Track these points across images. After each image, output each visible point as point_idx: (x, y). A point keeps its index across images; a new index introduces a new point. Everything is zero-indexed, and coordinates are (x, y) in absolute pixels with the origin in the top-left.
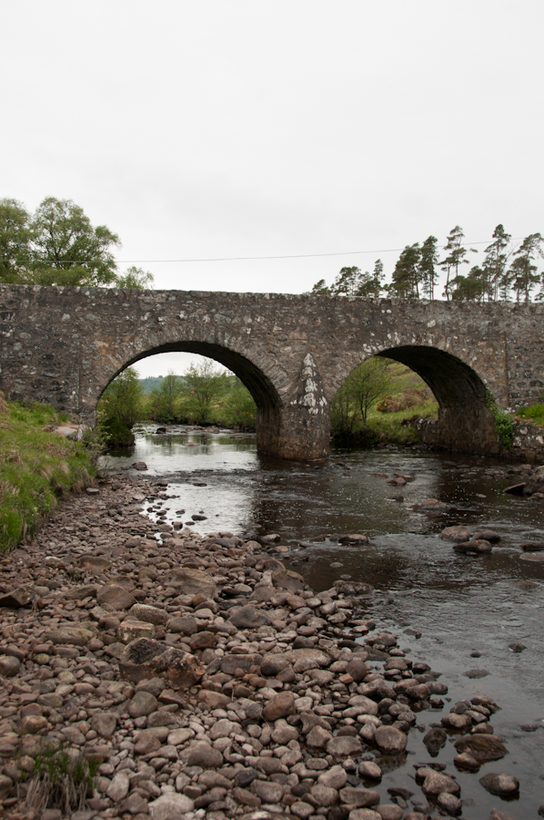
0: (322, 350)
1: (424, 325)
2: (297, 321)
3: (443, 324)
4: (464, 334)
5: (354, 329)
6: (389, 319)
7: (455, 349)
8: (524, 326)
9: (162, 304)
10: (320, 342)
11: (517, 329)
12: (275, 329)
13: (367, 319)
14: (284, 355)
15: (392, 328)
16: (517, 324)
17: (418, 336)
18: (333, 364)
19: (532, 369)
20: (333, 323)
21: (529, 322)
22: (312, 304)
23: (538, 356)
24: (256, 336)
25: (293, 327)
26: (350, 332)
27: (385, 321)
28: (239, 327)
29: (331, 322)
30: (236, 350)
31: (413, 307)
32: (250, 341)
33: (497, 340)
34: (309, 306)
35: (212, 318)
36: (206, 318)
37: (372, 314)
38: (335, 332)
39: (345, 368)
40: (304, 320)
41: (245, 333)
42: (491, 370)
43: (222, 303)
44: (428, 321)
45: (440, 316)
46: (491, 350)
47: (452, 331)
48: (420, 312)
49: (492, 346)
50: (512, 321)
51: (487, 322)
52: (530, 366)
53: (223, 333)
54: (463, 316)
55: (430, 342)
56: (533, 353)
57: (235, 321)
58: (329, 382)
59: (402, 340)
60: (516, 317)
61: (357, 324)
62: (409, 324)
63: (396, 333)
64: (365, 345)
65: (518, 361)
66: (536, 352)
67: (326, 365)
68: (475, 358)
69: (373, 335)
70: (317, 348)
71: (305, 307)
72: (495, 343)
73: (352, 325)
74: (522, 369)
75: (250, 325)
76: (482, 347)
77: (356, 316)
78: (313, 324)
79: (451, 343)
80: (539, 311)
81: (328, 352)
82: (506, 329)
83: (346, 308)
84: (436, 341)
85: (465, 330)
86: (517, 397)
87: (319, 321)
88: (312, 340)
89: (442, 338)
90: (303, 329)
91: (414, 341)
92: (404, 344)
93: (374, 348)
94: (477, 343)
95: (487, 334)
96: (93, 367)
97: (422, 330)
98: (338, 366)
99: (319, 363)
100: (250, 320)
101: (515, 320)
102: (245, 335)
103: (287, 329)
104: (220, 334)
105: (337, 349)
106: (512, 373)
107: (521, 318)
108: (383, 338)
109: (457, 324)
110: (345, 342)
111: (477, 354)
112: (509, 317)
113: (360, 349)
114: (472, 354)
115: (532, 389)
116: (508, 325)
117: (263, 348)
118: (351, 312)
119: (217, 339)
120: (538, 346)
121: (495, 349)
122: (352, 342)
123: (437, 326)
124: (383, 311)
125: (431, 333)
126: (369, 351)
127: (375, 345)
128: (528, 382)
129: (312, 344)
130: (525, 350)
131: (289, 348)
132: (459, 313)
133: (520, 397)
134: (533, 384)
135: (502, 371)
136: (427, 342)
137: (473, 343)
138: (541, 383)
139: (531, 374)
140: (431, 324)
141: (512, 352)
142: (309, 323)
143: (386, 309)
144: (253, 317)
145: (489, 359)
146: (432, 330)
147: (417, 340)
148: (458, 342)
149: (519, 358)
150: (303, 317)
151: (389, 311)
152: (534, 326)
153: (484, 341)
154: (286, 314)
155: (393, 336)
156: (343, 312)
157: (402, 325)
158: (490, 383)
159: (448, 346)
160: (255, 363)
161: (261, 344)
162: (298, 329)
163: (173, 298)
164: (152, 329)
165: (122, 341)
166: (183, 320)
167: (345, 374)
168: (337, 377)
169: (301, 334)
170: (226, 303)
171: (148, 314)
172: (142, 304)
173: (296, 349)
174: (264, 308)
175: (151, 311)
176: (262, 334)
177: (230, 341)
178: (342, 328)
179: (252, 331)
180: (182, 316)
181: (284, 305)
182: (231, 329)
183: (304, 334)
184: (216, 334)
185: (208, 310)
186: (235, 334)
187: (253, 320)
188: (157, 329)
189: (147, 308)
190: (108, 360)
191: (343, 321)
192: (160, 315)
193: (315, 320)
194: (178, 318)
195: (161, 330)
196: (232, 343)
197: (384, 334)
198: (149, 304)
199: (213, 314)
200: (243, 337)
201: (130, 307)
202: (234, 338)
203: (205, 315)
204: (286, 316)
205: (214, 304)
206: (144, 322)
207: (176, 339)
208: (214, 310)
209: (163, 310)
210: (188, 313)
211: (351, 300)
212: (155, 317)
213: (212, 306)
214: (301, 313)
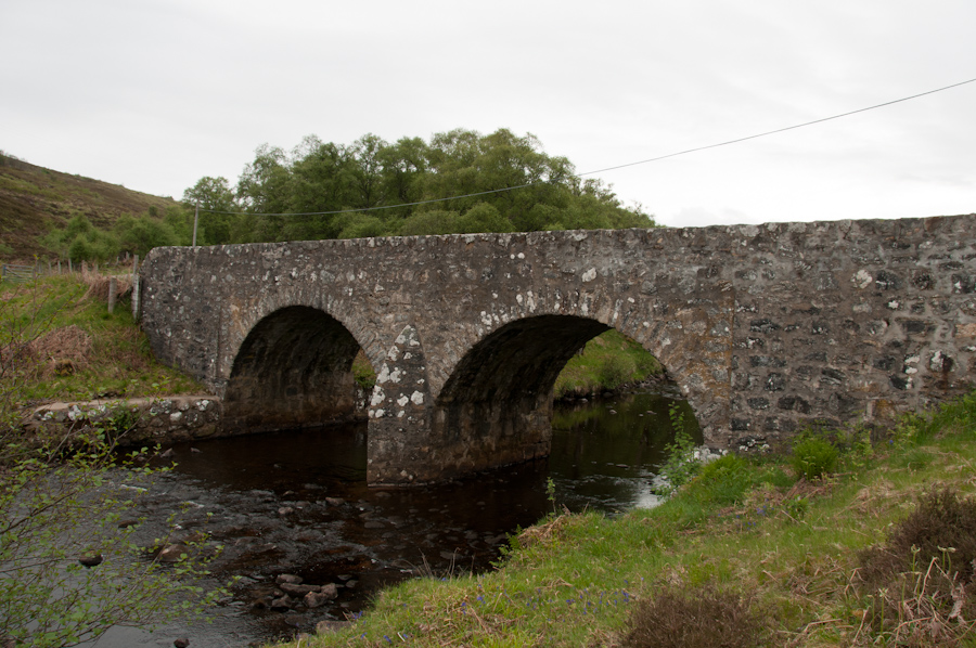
0: (428, 321)
1: (576, 277)
2: (401, 277)
3: (611, 275)
4: (649, 293)
5: (470, 288)
6: (521, 268)
7: (629, 322)
8: (777, 276)
9: (279, 259)
10: (426, 307)
11: (760, 281)
12: (377, 288)
13: (488, 270)
14: (385, 325)
15: (524, 283)
16: (761, 271)
17: (565, 298)
18: (440, 342)
19: (786, 371)
20: (442, 279)
21: (787, 266)
22: (419, 251)
23: (805, 342)
24: (358, 299)
25: (395, 285)
26: (464, 291)
27: (515, 273)
28: (341, 288)
29: (441, 277)
30: (338, 318)
31: (559, 246)
32: (352, 305)
33: (714, 305)
34: (415, 253)
35: (318, 275)
36: (314, 276)
37: (496, 262)
38: (444, 292)
39: (456, 349)
40: (409, 275)
41: (347, 295)
42: (699, 367)
43: (327, 256)
44: (584, 270)
45: (605, 261)
46: (703, 325)
47: (626, 288)
48: (570, 254)
49: (704, 317)
50: (749, 265)
51: (696, 269)
52: (783, 364)
53: (327, 296)
54: (648, 258)
55: (585, 308)
56: (794, 335)
57: (339, 278)
58: (434, 369)
59: (540, 305)
60: (759, 255)
61: (475, 278)
62: (551, 277)
63: (530, 293)
64: (483, 313)
65: (757, 352)
66: (799, 333)
67: (432, 343)
68: (668, 342)
69: (496, 296)
70: (422, 316)
71: (410, 255)
72: (712, 312)
73: (467, 281)
74: (763, 370)
75: (352, 285)
76: (683, 320)
77: (473, 266)
78: (419, 280)
79: (622, 311)
80: (813, 241)
81: (435, 323)
82: (736, 282)
83: (460, 254)
84: (595, 306)
85: (651, 285)
86: (744, 429)
87: (426, 276)
88: (417, 304)
89: (606, 301)
90: (408, 288)
91: (557, 306)
92: (541, 312)
93: (496, 318)
94: (674, 312)
95: (696, 293)
96: (229, 335)
97: (572, 286)
98: (447, 345)
99: (423, 339)
100: (352, 278)
101: (757, 262)
102: (347, 298)
103: (390, 287)
104: (324, 296)
105: (446, 318)
106: (739, 377)
107: (769, 257)
108: (510, 301)
109: (635, 273)
110: (458, 308)
111: (673, 332)
112: (744, 257)
113: (476, 320)
114: (662, 332)
115: (784, 415)
116: (740, 275)
117: (364, 315)
118: (467, 259)
119: (321, 304)
120: (806, 320)
121: (711, 324)
122: (466, 307)
123: (599, 278)
124: (513, 256)
125: (590, 292)
126: (489, 322)
127: (498, 313)
128: (773, 398)
129: (417, 310)
130: (776, 327)
131: (391, 316)
132: (640, 253)
133: (752, 430)
134: (786, 404)
135: (721, 370)
136: (579, 308)
137: (665, 311)
138: (805, 403)
139: (782, 382)
140: (589, 275)
141: (744, 332)
142: (414, 280)
143: (517, 252)
144: (356, 273)
145: (696, 344)
146: (589, 287)
147: (562, 305)
148: (635, 308)
149: (760, 344)
150: (407, 271)
151: (521, 255)
152: (800, 274)
153: (688, 306)
154: (389, 267)
155: (525, 297)
156: (456, 261)
157: (541, 280)
158: (696, 393)
159: (616, 316)
160: (355, 335)
161: (362, 310)
162: (401, 288)
163: (288, 253)
164: (270, 290)
165: (249, 305)
166: (294, 279)
167: (455, 359)
168: (445, 361)
169: (404, 297)
170: (332, 255)
171: (268, 273)
172: (264, 261)
173: (399, 318)
174: (367, 260)
175: (271, 269)
176: (363, 296)
177: (332, 306)
178: (453, 285)
179: (354, 292)
180: (294, 274)
181: (388, 254)
182: (334, 290)
183: (408, 296)
184: (320, 295)
185: (315, 266)
186: (337, 296)
187: (356, 277)
188: (273, 291)
189: (267, 265)
190: (239, 326)
191: (456, 275)
192: (277, 274)
193: (423, 273)
194: (291, 275)
195: (276, 292)
196: (334, 308)
197: (512, 294)
198: (268, 260)
199: (319, 270)
200: (345, 300)
201: (256, 265)
202: (337, 301)
203: (312, 271)
204: (389, 269)
205: (320, 258)
206: (265, 282)
207: (287, 303)
208: (320, 265)
209: (279, 268)
210: (299, 270)
211: (468, 241)
212: (272, 276)
213: (319, 260)
214: (406, 264)
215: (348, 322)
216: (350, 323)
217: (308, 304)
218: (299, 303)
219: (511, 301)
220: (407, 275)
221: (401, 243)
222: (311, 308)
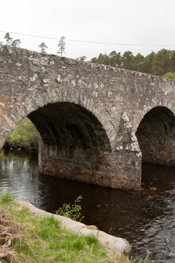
1: (164, 94)
2: (119, 88)
3: (170, 93)
5: (141, 95)
6: (153, 89)
7: (173, 108)
9: (45, 66)
10: (128, 103)
12: (109, 93)
13: (146, 89)
14: (112, 113)
15: (154, 95)
17: (162, 100)
20: (133, 90)
22: (125, 77)
24: (100, 98)
25: (117, 93)
26: (139, 97)
28: (91, 91)
30: (90, 110)
31: (161, 82)
32: (97, 102)
35: (77, 82)
36: (74, 82)
37: (147, 86)
38: (134, 97)
39: (137, 121)
41: (95, 96)
43: (82, 71)
44: (165, 91)
45: (169, 88)
47: (172, 98)
48: (163, 85)
53: (83, 96)
55: (166, 104)
57: (89, 86)
59: (157, 103)
61: (142, 91)
62: (159, 93)
63: (155, 98)
64: (144, 106)
69: (147, 99)
70: (127, 108)
71: (122, 78)
73: (140, 93)
75: (97, 90)
77: (142, 86)
81: (131, 111)
83: (138, 80)
87: (128, 89)
88: (125, 102)
89: (169, 101)
91: (161, 103)
92: (157, 105)
93: (148, 108)
97: (163, 96)
98: (135, 120)
100: (97, 86)
102: (95, 98)
103: (115, 93)
104: (81, 96)
105: (134, 108)
109: (174, 94)
110: (137, 104)
113: (142, 109)
118: (140, 83)
119: (80, 101)
122: (140, 104)
123: (168, 94)
124: (151, 84)
125: (166, 99)
126: (146, 109)
127: (148, 106)
129: (125, 105)
131: (114, 108)
140: (166, 93)
142: (124, 90)
144: (99, 84)
146: (166, 97)
148: (174, 104)
150: (121, 86)
151: (153, 84)
155: (154, 100)
156: (137, 84)
157: (157, 93)
159: (171, 106)
161: (102, 105)
162: (119, 94)
163: (53, 63)
164: (39, 90)
165: (16, 101)
166: (59, 83)
167: (137, 126)
168: (134, 127)
169: (120, 98)
170: (85, 71)
171: (36, 75)
172: (31, 65)
173: (118, 109)
174: (103, 77)
175: (38, 73)
176: (103, 97)
177: (87, 102)
178: (136, 94)
179: (98, 94)
180: (59, 79)
181: (113, 76)
182: (87, 93)
183: (122, 98)
184: (79, 96)
185: (75, 76)
186: (89, 97)
187: (99, 86)
188: (42, 90)
189: (35, 69)
190: (4, 121)
191: (137, 90)
192: (44, 77)
193: (126, 88)
194: (56, 81)
195: (45, 91)
196: (88, 104)
197: (151, 99)
198: (36, 65)
199: (77, 79)
200: (94, 99)
201: (22, 67)
202: (89, 100)
203: (73, 79)
204: (114, 84)
205: (78, 71)
206: (33, 83)
207: (55, 100)
208: (78, 76)
209: (46, 73)
210: (62, 77)
211: (140, 75)
212: (41, 78)
213: (77, 72)
214: (121, 82)
215: (96, 112)
216: (97, 113)
217: (72, 101)
218: (65, 100)
219: (151, 102)
220: (121, 88)
221: (118, 71)
222: (73, 104)
